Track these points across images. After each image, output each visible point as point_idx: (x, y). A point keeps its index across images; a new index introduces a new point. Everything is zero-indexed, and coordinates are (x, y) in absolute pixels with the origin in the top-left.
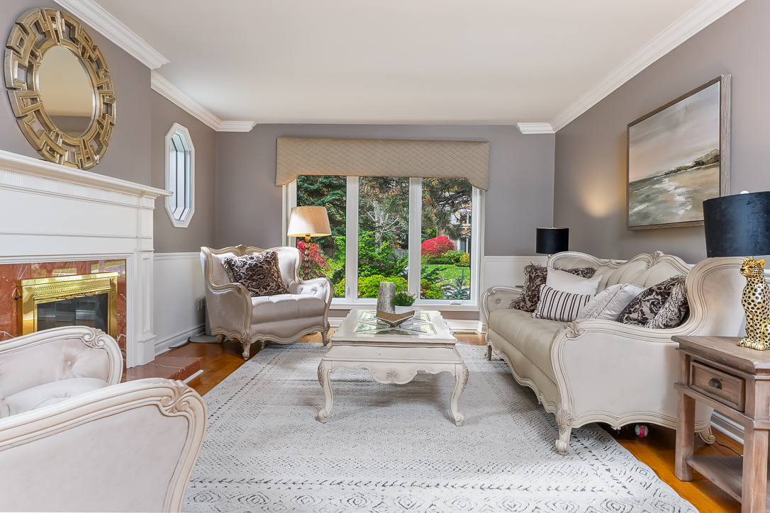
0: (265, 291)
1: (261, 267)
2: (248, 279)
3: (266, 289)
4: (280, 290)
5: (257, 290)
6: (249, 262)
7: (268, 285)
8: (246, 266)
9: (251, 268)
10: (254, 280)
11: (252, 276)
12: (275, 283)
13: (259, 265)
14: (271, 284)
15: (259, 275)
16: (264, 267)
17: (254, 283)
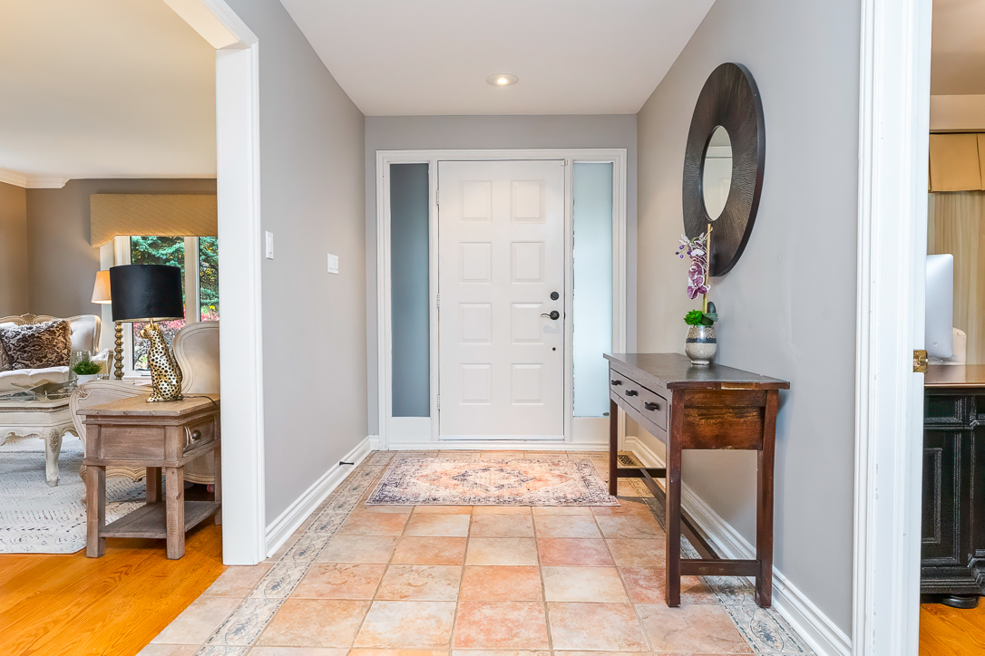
0: (39, 363)
1: (38, 337)
2: (19, 351)
3: (41, 362)
4: (62, 362)
5: (28, 362)
6: (23, 332)
7: (45, 357)
8: (18, 337)
9: (24, 339)
10: (25, 352)
11: (24, 347)
12: (55, 354)
13: (37, 335)
14: (49, 356)
15: (33, 346)
16: (44, 338)
17: (25, 355)
